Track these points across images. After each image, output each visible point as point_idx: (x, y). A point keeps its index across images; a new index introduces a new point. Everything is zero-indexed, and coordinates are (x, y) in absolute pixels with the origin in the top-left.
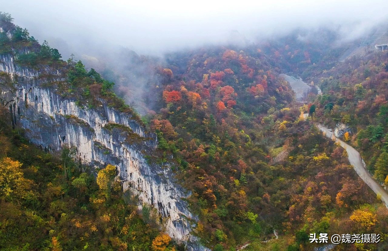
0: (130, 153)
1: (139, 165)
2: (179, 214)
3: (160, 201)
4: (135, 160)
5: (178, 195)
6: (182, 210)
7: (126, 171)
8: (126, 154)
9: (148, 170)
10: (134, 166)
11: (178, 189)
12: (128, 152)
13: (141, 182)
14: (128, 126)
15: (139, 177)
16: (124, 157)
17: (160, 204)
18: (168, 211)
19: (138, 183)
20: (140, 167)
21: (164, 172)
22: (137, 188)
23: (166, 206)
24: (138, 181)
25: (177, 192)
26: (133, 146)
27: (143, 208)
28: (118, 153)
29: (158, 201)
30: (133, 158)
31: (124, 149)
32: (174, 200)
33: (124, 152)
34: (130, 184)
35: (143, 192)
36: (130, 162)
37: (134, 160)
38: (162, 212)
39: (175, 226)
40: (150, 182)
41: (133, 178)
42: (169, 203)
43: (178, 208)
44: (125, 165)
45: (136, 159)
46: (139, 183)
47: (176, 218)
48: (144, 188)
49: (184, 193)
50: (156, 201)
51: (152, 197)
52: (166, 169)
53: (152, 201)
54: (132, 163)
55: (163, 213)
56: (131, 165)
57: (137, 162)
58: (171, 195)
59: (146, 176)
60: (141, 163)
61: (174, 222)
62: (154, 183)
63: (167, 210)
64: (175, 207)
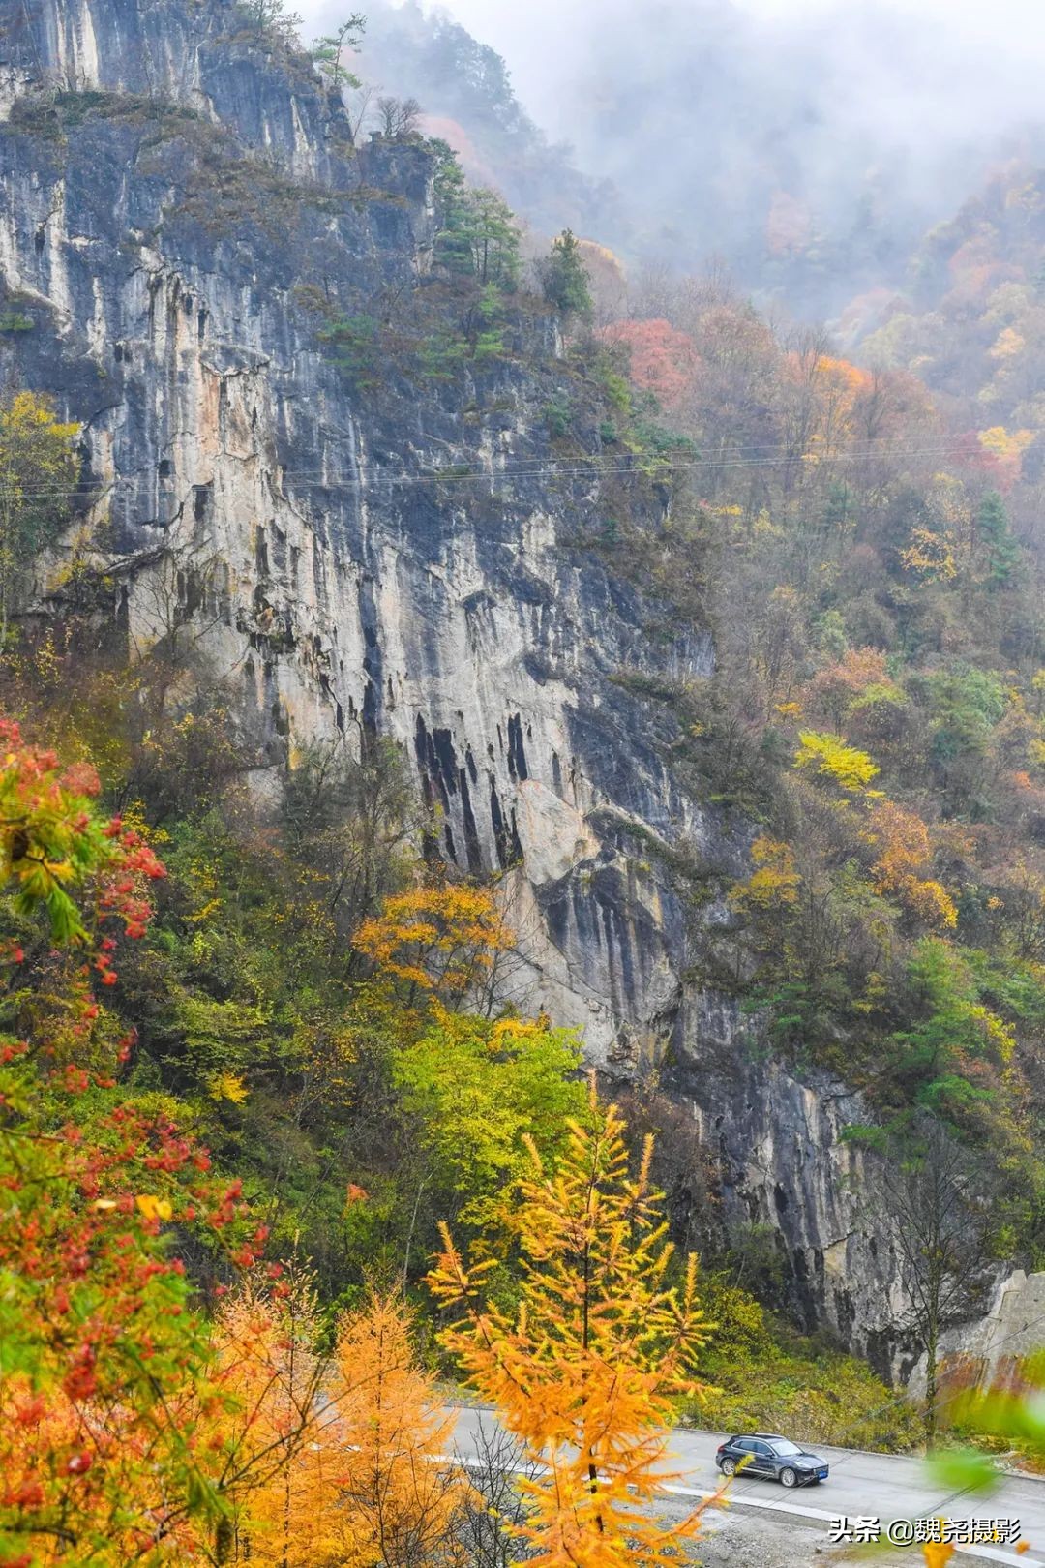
0: (202, 317)
1: (274, 409)
2: (595, 821)
3: (437, 715)
4: (240, 364)
5: (590, 652)
6: (619, 785)
7: (165, 468)
8: (172, 330)
9: (346, 447)
10: (234, 424)
11: (591, 593)
12: (188, 312)
13: (279, 561)
14: (198, 103)
15: (264, 511)
16: (148, 354)
17: (435, 746)
18: (505, 807)
19: (253, 577)
20: (282, 429)
21: (481, 454)
22: (247, 616)
23: (483, 762)
24: (261, 551)
25: (588, 624)
26: (228, 248)
27: (289, 790)
28: (102, 327)
29: (420, 723)
30: (228, 354)
31: (154, 287)
32: (558, 694)
33: (150, 312)
34: (191, 585)
35: (298, 654)
36: (199, 389)
37: (231, 371)
38: (448, 830)
39: (557, 931)
40: (355, 549)
41: (221, 534)
42: (514, 725)
43: (591, 764)
44: (154, 417)
45: (253, 358)
46: (263, 570)
47: (565, 861)
48: (302, 612)
49: (650, 631)
50: (401, 728)
51: (369, 690)
52: (500, 424)
53: (370, 724)
54: (215, 396)
55: (458, 832)
56: (206, 418)
57: (260, 387)
58: (531, 648)
59: (324, 501)
60: (285, 391)
61: (553, 901)
62: (389, 558)
63: (494, 798)
64: (567, 756)
